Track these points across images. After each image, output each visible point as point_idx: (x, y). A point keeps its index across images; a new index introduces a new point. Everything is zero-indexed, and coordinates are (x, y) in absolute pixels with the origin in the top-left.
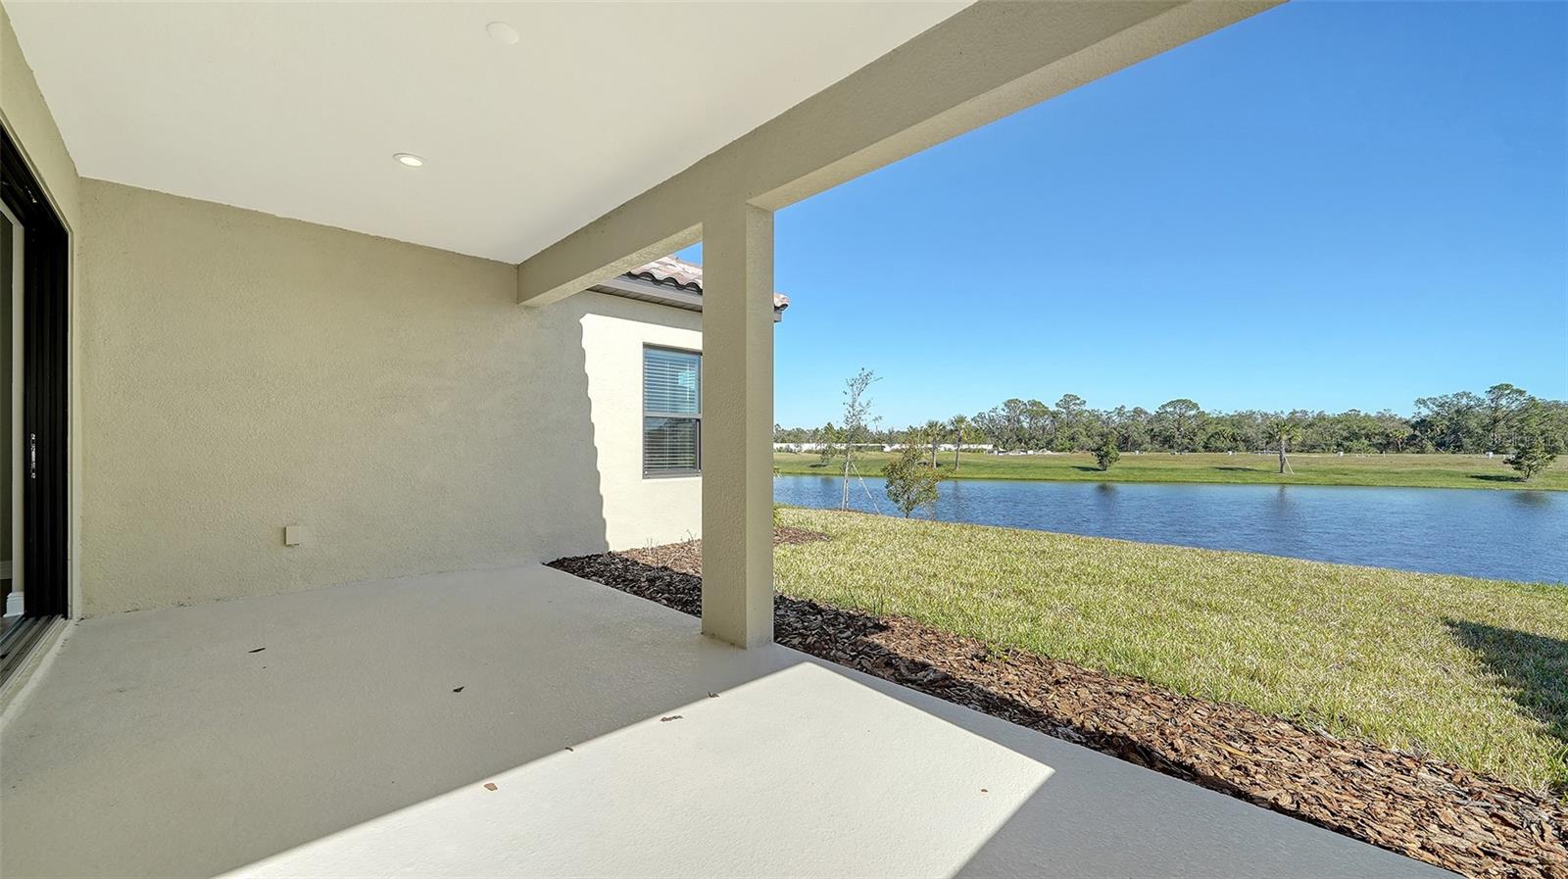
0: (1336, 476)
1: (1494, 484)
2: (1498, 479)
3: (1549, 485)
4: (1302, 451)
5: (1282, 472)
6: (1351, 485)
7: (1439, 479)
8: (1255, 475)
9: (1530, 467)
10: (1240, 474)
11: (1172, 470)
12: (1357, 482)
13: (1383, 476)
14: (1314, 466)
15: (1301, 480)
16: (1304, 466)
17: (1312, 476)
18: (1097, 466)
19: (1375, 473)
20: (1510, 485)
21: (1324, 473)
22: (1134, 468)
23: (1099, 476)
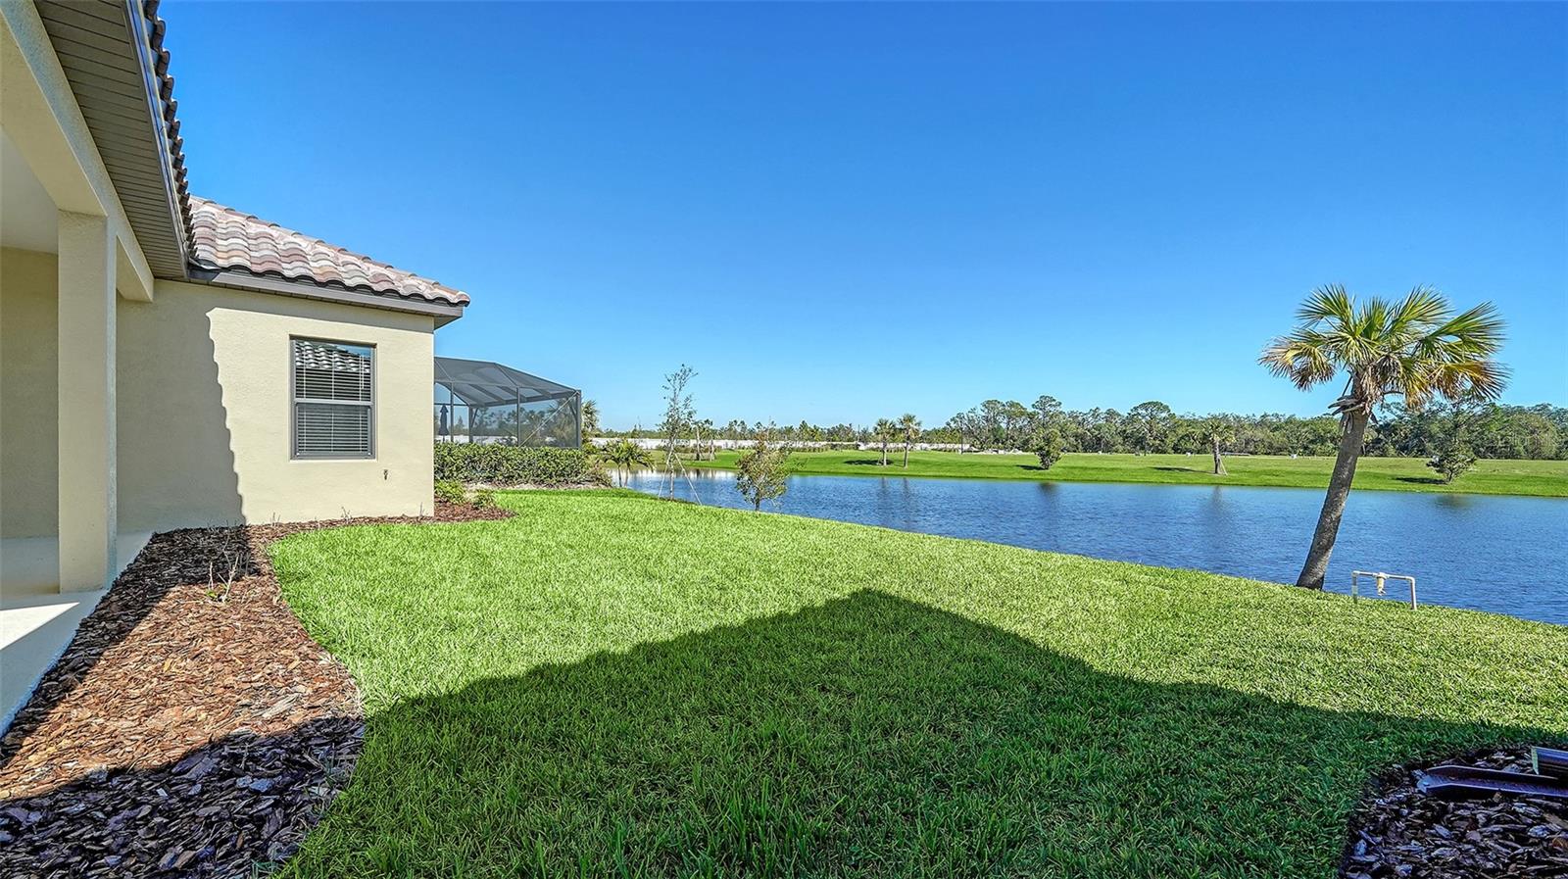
0: (1268, 477)
1: (1416, 486)
2: (1422, 481)
3: (1469, 488)
4: (1269, 454)
5: (1216, 472)
6: (1280, 486)
7: (1364, 481)
8: (1190, 475)
9: (1452, 470)
10: (1176, 474)
11: (1113, 469)
12: (1286, 484)
13: (1312, 477)
14: (1252, 467)
15: (1233, 481)
16: (1241, 467)
17: (1245, 477)
18: (1040, 465)
19: (1306, 474)
20: (1432, 488)
21: (1257, 474)
22: (1075, 468)
23: (1040, 474)
